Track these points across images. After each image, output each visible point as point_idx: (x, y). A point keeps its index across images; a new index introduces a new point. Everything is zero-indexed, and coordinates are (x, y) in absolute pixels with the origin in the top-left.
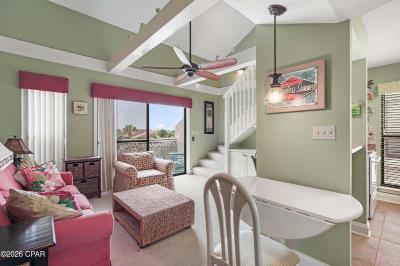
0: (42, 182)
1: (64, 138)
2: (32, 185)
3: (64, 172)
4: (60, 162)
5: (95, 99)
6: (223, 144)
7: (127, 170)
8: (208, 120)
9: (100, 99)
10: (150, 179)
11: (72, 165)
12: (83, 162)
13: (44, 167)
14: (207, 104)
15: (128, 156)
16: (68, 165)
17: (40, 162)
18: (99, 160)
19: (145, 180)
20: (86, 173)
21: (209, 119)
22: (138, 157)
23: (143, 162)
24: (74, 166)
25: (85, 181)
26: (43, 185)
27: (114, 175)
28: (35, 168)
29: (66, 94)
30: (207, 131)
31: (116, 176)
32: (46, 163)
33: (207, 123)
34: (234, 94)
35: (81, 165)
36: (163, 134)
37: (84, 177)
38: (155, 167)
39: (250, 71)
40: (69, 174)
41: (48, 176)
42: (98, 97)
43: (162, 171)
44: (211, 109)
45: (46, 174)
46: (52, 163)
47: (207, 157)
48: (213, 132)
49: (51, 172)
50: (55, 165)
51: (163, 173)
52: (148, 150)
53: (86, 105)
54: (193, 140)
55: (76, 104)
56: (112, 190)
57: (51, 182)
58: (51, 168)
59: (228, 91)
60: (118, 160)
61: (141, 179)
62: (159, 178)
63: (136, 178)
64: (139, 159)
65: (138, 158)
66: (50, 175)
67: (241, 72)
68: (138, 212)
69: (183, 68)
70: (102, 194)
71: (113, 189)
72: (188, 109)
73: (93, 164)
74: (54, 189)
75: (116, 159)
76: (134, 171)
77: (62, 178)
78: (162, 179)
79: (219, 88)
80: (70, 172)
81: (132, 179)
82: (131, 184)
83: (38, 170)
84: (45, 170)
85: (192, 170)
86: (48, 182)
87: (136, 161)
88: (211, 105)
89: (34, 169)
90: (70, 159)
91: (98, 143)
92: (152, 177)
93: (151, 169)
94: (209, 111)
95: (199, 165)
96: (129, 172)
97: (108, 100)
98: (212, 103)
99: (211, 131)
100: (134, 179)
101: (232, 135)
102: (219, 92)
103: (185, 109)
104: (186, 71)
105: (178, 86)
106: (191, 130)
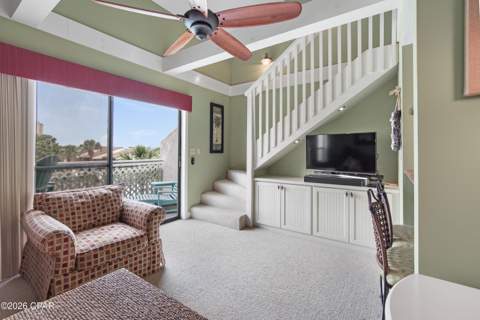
6: (243, 169)
7: (44, 241)
8: (215, 132)
10: (108, 252)
14: (214, 108)
15: (59, 199)
19: (96, 256)
21: (217, 131)
22: (84, 200)
23: (94, 210)
30: (214, 148)
33: (214, 136)
36: (140, 153)
38: (122, 217)
43: (137, 228)
44: (220, 116)
47: (214, 190)
48: (221, 151)
51: (139, 233)
52: (110, 182)
54: (193, 163)
56: (18, 275)
59: (252, 88)
60: (35, 209)
61: (85, 256)
62: (129, 246)
63: (70, 254)
64: (86, 205)
65: (83, 203)
67: (267, 62)
71: (20, 272)
72: (184, 113)
75: (31, 207)
76: (66, 240)
78: (136, 246)
79: (231, 85)
81: (59, 260)
82: (57, 272)
85: (190, 211)
87: (78, 208)
88: (219, 110)
92: (112, 245)
93: (113, 222)
94: (218, 118)
95: (202, 203)
96: (51, 243)
98: (222, 107)
99: (219, 148)
100: (66, 259)
101: (259, 155)
102: (230, 91)
103: (180, 113)
104: (193, 25)
105: (167, 72)
106: (189, 147)
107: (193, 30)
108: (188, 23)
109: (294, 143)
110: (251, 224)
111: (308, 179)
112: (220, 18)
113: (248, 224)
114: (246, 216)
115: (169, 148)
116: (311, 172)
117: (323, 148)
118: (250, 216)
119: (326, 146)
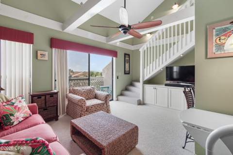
0: (12, 115)
1: (30, 77)
2: (3, 118)
3: (31, 104)
4: (27, 96)
5: (54, 49)
6: (138, 81)
7: (79, 101)
9: (57, 49)
10: (95, 107)
11: (37, 97)
12: (45, 95)
13: (13, 101)
14: (126, 55)
15: (77, 90)
16: (34, 98)
17: (11, 97)
18: (56, 93)
19: (92, 108)
20: (47, 104)
21: (127, 65)
23: (88, 94)
24: (38, 98)
25: (46, 109)
26: (13, 117)
27: (67, 103)
28: (6, 103)
29: (32, 45)
30: (126, 72)
31: (68, 104)
32: (15, 98)
34: (147, 48)
35: (43, 98)
37: (46, 106)
38: (96, 97)
39: (159, 33)
40: (34, 106)
41: (17, 109)
42: (56, 47)
43: (102, 100)
44: (128, 59)
45: (15, 107)
46: (21, 98)
47: (126, 89)
48: (129, 74)
49: (19, 105)
50: (24, 99)
51: (103, 102)
52: (89, 85)
53: (47, 53)
54: (118, 78)
55: (39, 53)
57: (20, 114)
58: (20, 102)
59: (142, 47)
60: (70, 93)
61: (89, 107)
62: (101, 106)
63: (85, 106)
65: (84, 91)
66: (19, 108)
67: (148, 35)
68: (98, 141)
69: (120, 27)
70: (59, 118)
71: (66, 113)
72: (114, 58)
73: (53, 96)
74: (22, 119)
75: (68, 92)
76: (84, 102)
77: (29, 109)
78: (103, 106)
80: (35, 104)
81: (82, 107)
82: (82, 111)
83: (8, 105)
84: (15, 105)
85: (117, 98)
86: (17, 114)
87: (83, 93)
88: (128, 56)
89: (4, 104)
90: (35, 93)
91: (55, 80)
92: (96, 105)
93: (93, 98)
95: (122, 95)
96: (81, 102)
97: (62, 50)
98: (129, 55)
99: (128, 72)
102: (132, 48)
103: (113, 58)
104: (122, 30)
105: (108, 43)
106: (116, 72)
107: (122, 32)
108: (120, 29)
109: (160, 70)
110: (142, 103)
111: (166, 85)
112: (132, 27)
113: (141, 103)
114: (140, 100)
115: (106, 72)
116: (168, 82)
117: (176, 72)
118: (141, 100)
119: (178, 70)
